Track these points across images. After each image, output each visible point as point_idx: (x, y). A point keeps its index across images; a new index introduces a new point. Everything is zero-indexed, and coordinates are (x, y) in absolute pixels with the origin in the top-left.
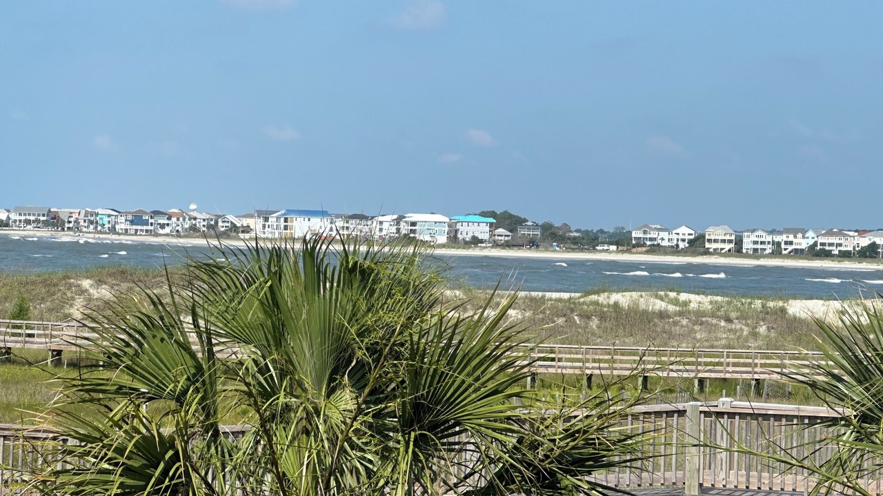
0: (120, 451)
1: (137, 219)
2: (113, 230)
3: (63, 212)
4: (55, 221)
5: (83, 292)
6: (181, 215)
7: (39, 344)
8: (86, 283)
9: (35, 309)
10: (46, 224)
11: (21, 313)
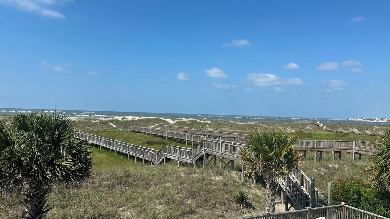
0: (387, 145)
1: (381, 119)
2: (378, 121)
3: (372, 119)
4: (371, 120)
5: (375, 127)
6: (387, 119)
7: (370, 133)
8: (375, 126)
9: (369, 129)
10: (370, 120)
11: (367, 129)
